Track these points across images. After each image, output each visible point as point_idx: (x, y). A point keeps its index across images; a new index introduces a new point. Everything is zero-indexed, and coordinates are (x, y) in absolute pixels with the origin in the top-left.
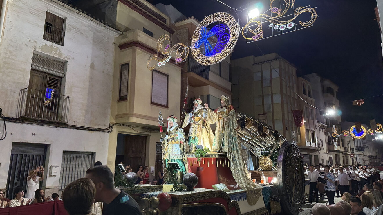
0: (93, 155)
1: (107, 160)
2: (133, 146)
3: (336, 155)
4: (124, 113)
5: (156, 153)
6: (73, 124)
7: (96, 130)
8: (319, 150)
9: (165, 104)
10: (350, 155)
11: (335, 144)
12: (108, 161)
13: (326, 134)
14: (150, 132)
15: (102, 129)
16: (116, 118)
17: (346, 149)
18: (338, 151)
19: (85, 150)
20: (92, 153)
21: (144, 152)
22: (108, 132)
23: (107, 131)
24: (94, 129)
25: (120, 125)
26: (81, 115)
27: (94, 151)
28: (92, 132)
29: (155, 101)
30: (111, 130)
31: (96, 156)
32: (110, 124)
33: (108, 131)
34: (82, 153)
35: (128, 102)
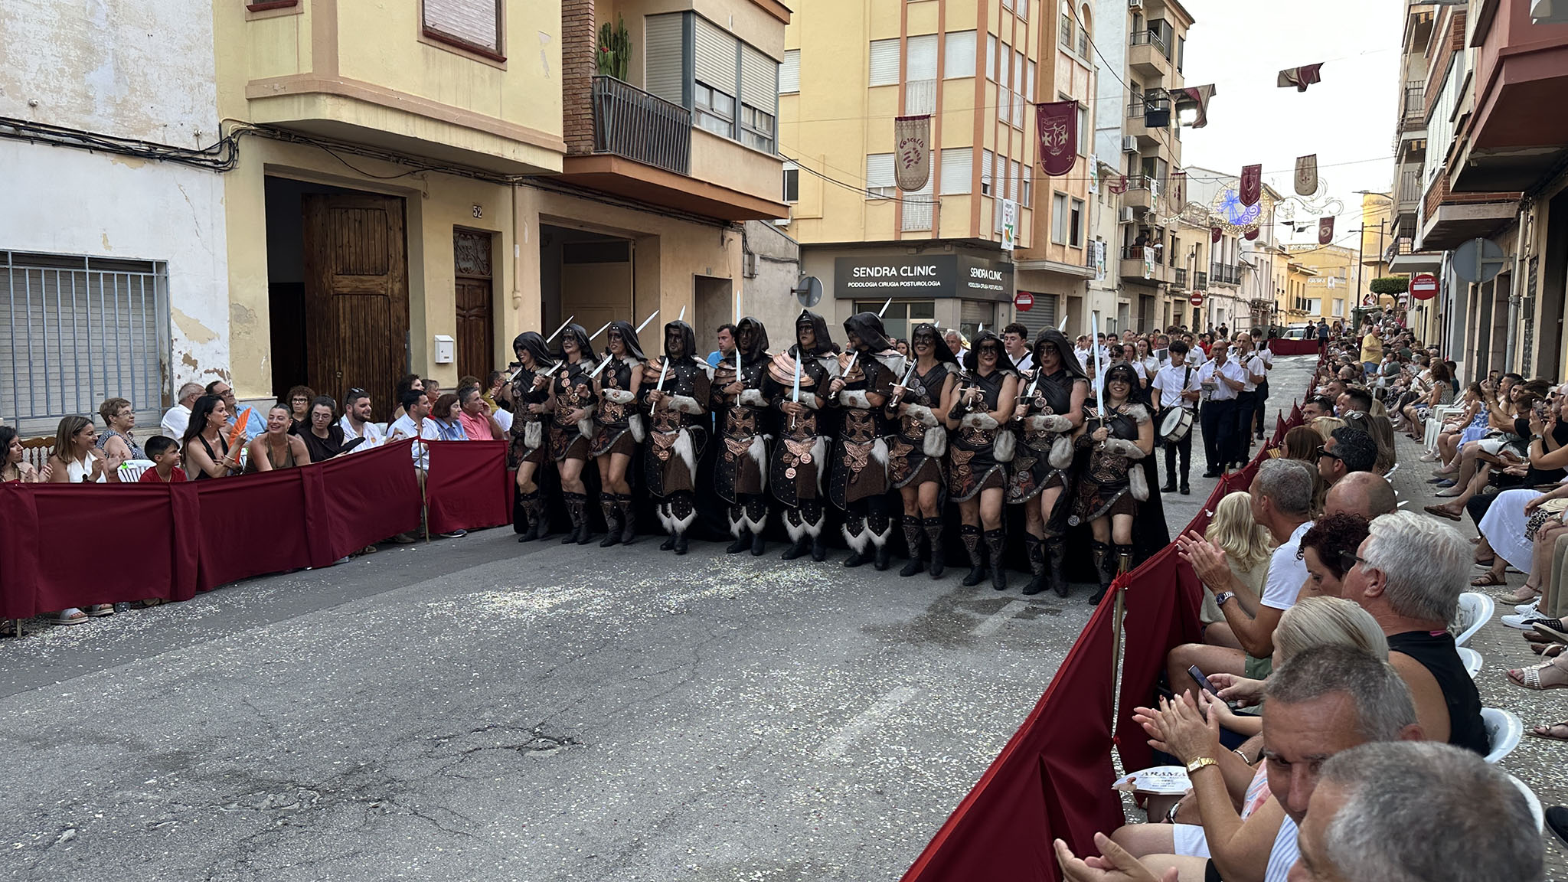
0: (155, 274)
1: (227, 298)
2: (346, 240)
3: (1142, 298)
4: (289, 70)
5: (456, 278)
6: (28, 116)
7: (151, 153)
8: (1088, 278)
9: (488, 40)
10: (1190, 298)
11: (1148, 252)
12: (230, 306)
13: (1122, 215)
14: (423, 178)
15: (183, 150)
16: (250, 100)
17: (1181, 274)
18: (1154, 284)
19: (109, 248)
20: (147, 266)
21: (402, 272)
22: (218, 168)
23: (211, 161)
24: (145, 148)
25: (273, 138)
26: (62, 71)
27: (160, 258)
28: (135, 162)
29: (440, 22)
30: (231, 157)
31: (173, 282)
32: (220, 125)
33: (216, 162)
34: (98, 263)
35: (299, 16)
